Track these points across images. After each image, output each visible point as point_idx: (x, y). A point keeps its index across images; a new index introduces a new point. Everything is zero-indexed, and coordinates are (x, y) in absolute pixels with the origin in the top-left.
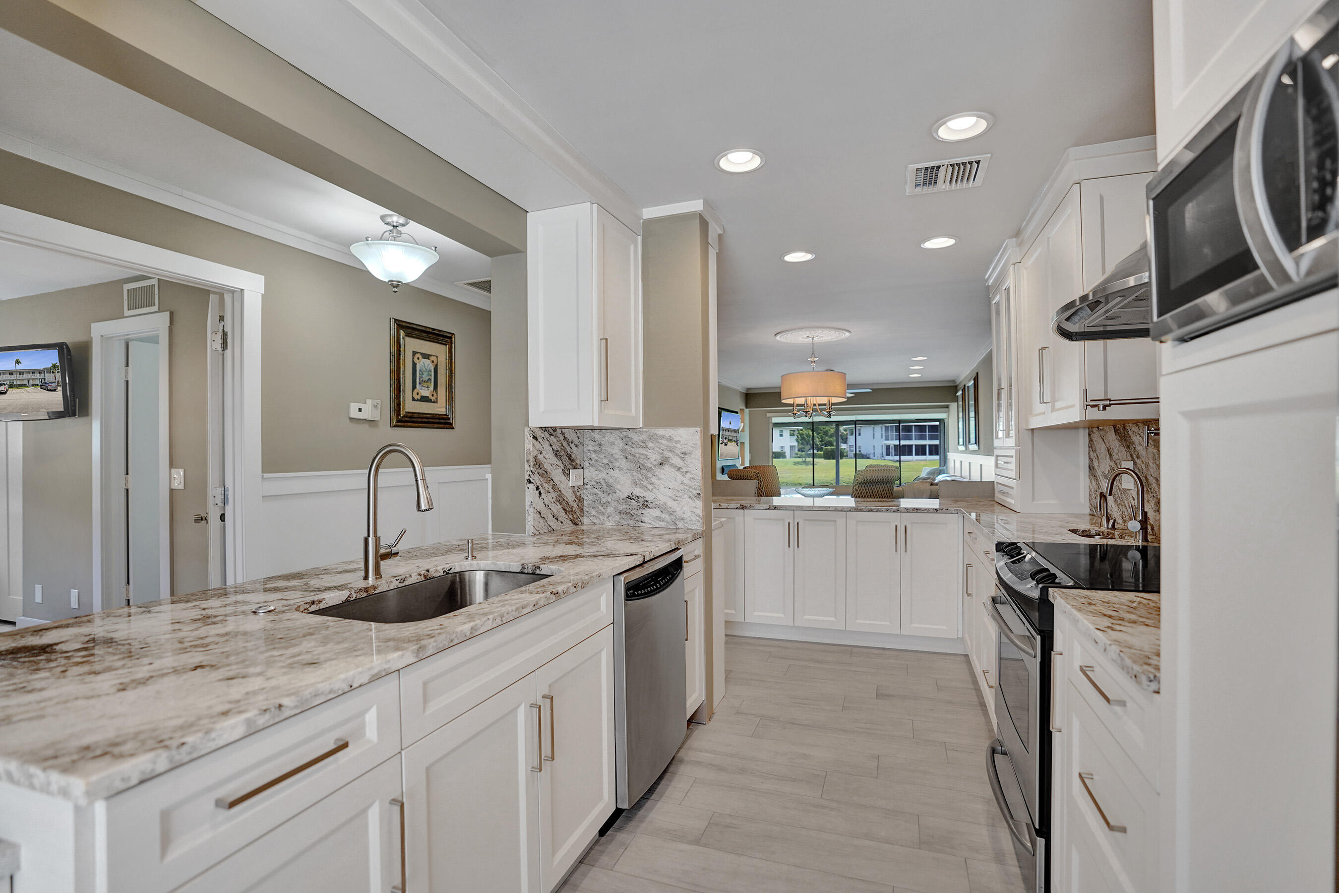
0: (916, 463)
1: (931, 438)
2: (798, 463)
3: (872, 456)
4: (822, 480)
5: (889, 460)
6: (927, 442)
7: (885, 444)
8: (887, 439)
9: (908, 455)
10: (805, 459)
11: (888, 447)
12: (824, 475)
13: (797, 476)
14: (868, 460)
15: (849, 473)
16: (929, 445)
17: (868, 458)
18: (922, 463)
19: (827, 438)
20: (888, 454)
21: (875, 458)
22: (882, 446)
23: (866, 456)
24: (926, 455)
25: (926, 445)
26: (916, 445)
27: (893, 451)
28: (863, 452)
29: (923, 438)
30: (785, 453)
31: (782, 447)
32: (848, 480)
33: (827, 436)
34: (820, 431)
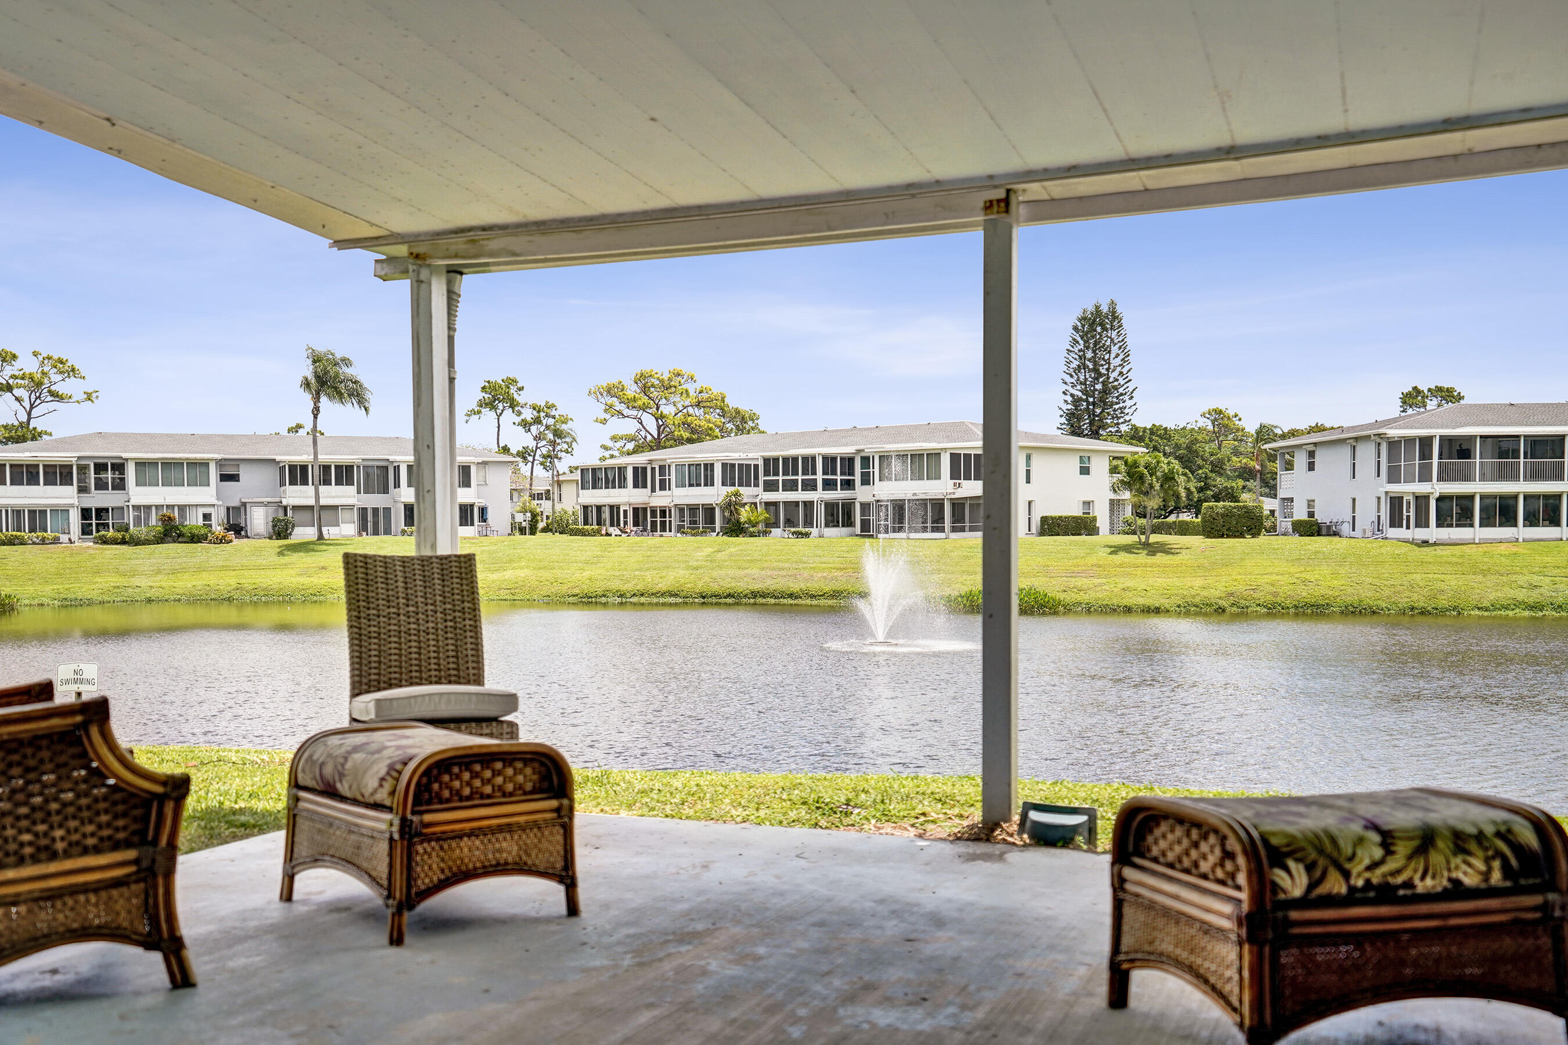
0: (1484, 548)
1: (1535, 475)
2: (1128, 549)
3: (1346, 529)
4: (1193, 597)
5: (1399, 540)
6: (1521, 487)
7: (1387, 493)
8: (1394, 477)
9: (1458, 526)
10: (1148, 538)
11: (1396, 503)
12: (1198, 582)
13: (1121, 586)
14: (1336, 539)
15: (1274, 577)
16: (1527, 497)
17: (1336, 534)
18: (1503, 548)
19: (1220, 482)
20: (1396, 521)
21: (1358, 533)
22: (1379, 498)
23: (1329, 527)
24: (1515, 525)
25: (1515, 497)
26: (1483, 497)
27: (1412, 514)
28: (1319, 517)
29: (1507, 474)
30: (1094, 519)
31: (1087, 504)
32: (1270, 597)
33: (1221, 475)
34: (1200, 462)
